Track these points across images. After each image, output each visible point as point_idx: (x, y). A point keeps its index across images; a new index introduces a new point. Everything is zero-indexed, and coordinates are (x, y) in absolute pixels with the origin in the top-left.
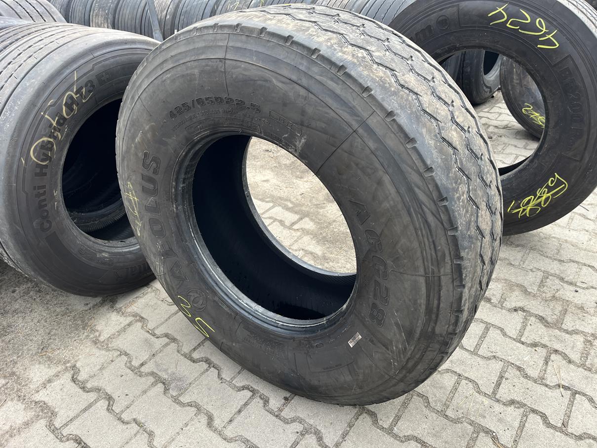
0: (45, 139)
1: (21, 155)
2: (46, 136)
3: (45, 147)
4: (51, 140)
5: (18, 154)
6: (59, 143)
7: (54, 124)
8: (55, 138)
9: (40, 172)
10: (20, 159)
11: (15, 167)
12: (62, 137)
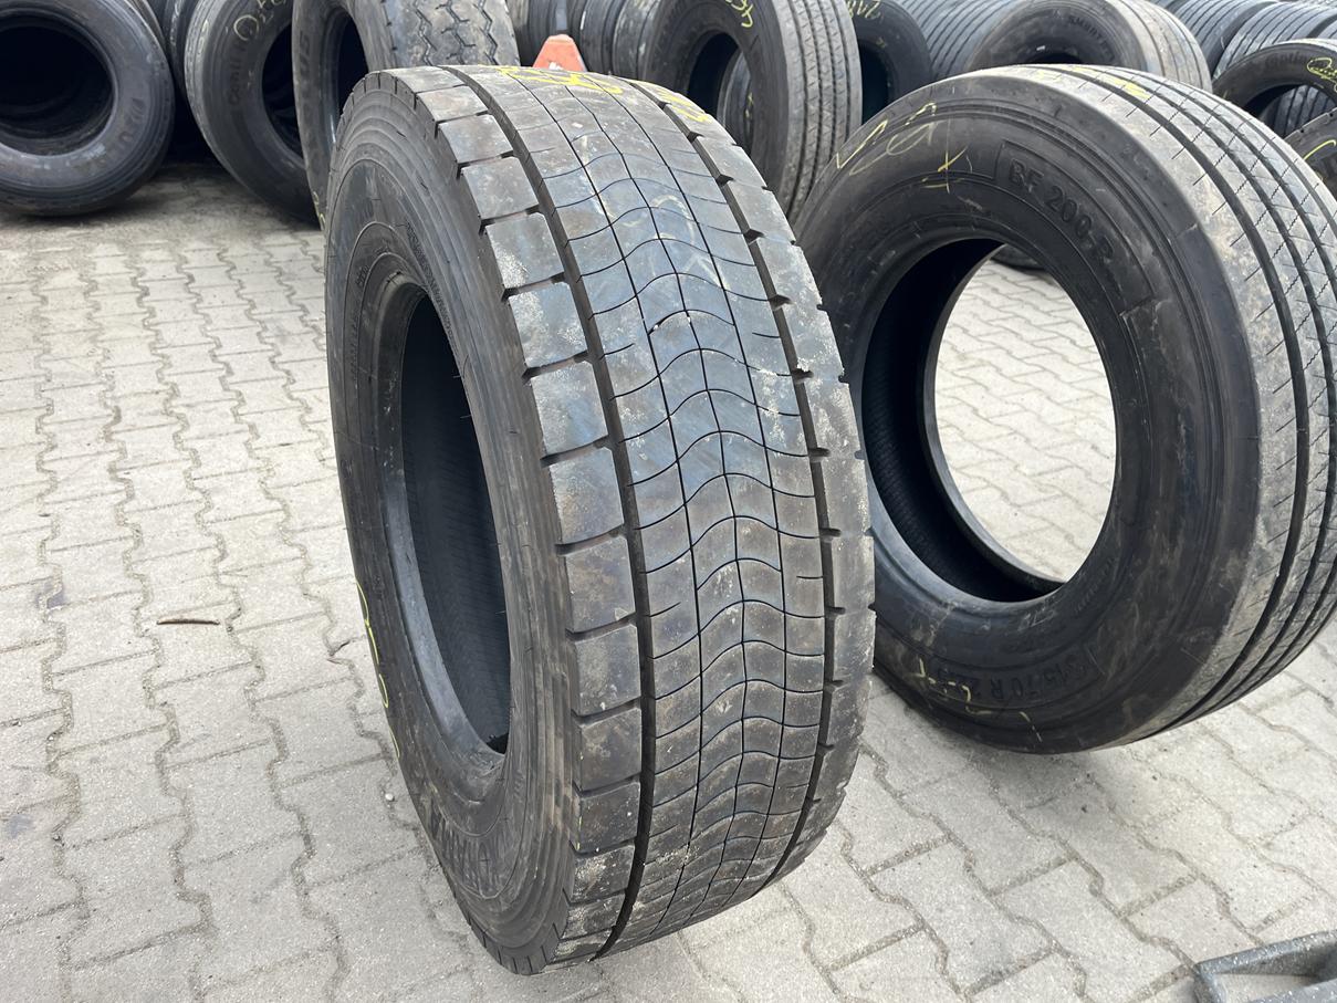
0: (250, 17)
1: (226, 25)
2: (251, 14)
3: (247, 24)
4: (255, 20)
5: (224, 23)
6: (262, 25)
7: (261, 6)
8: (260, 20)
9: (239, 46)
10: (224, 29)
11: (219, 34)
12: (267, 19)
